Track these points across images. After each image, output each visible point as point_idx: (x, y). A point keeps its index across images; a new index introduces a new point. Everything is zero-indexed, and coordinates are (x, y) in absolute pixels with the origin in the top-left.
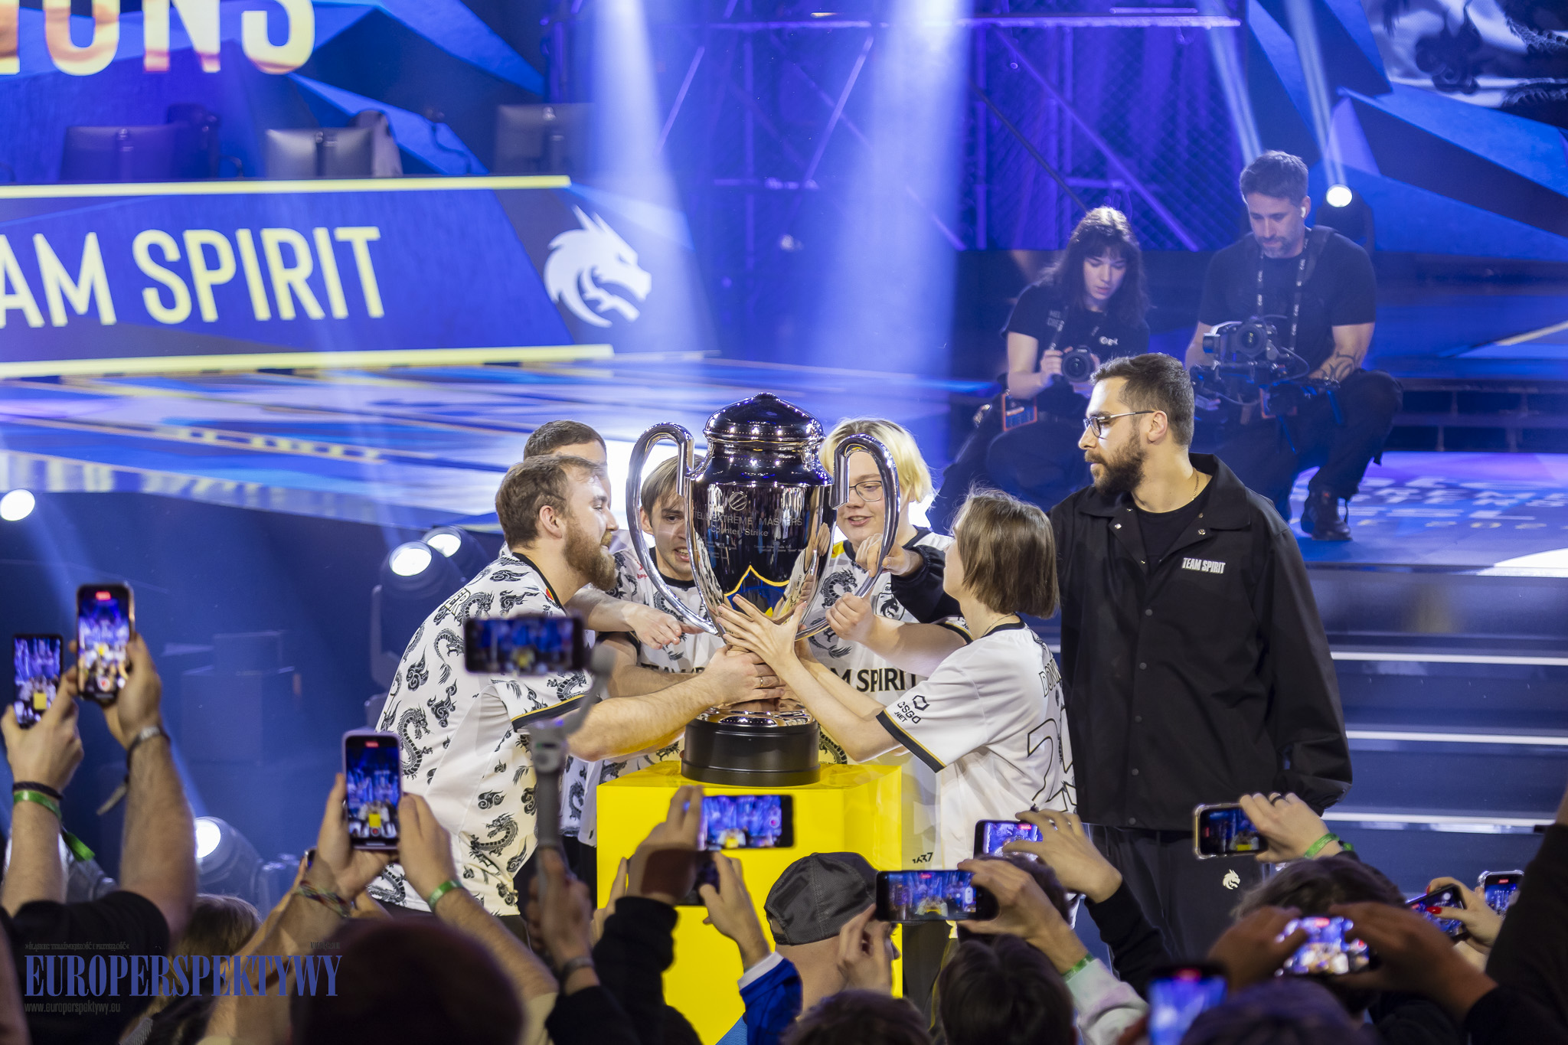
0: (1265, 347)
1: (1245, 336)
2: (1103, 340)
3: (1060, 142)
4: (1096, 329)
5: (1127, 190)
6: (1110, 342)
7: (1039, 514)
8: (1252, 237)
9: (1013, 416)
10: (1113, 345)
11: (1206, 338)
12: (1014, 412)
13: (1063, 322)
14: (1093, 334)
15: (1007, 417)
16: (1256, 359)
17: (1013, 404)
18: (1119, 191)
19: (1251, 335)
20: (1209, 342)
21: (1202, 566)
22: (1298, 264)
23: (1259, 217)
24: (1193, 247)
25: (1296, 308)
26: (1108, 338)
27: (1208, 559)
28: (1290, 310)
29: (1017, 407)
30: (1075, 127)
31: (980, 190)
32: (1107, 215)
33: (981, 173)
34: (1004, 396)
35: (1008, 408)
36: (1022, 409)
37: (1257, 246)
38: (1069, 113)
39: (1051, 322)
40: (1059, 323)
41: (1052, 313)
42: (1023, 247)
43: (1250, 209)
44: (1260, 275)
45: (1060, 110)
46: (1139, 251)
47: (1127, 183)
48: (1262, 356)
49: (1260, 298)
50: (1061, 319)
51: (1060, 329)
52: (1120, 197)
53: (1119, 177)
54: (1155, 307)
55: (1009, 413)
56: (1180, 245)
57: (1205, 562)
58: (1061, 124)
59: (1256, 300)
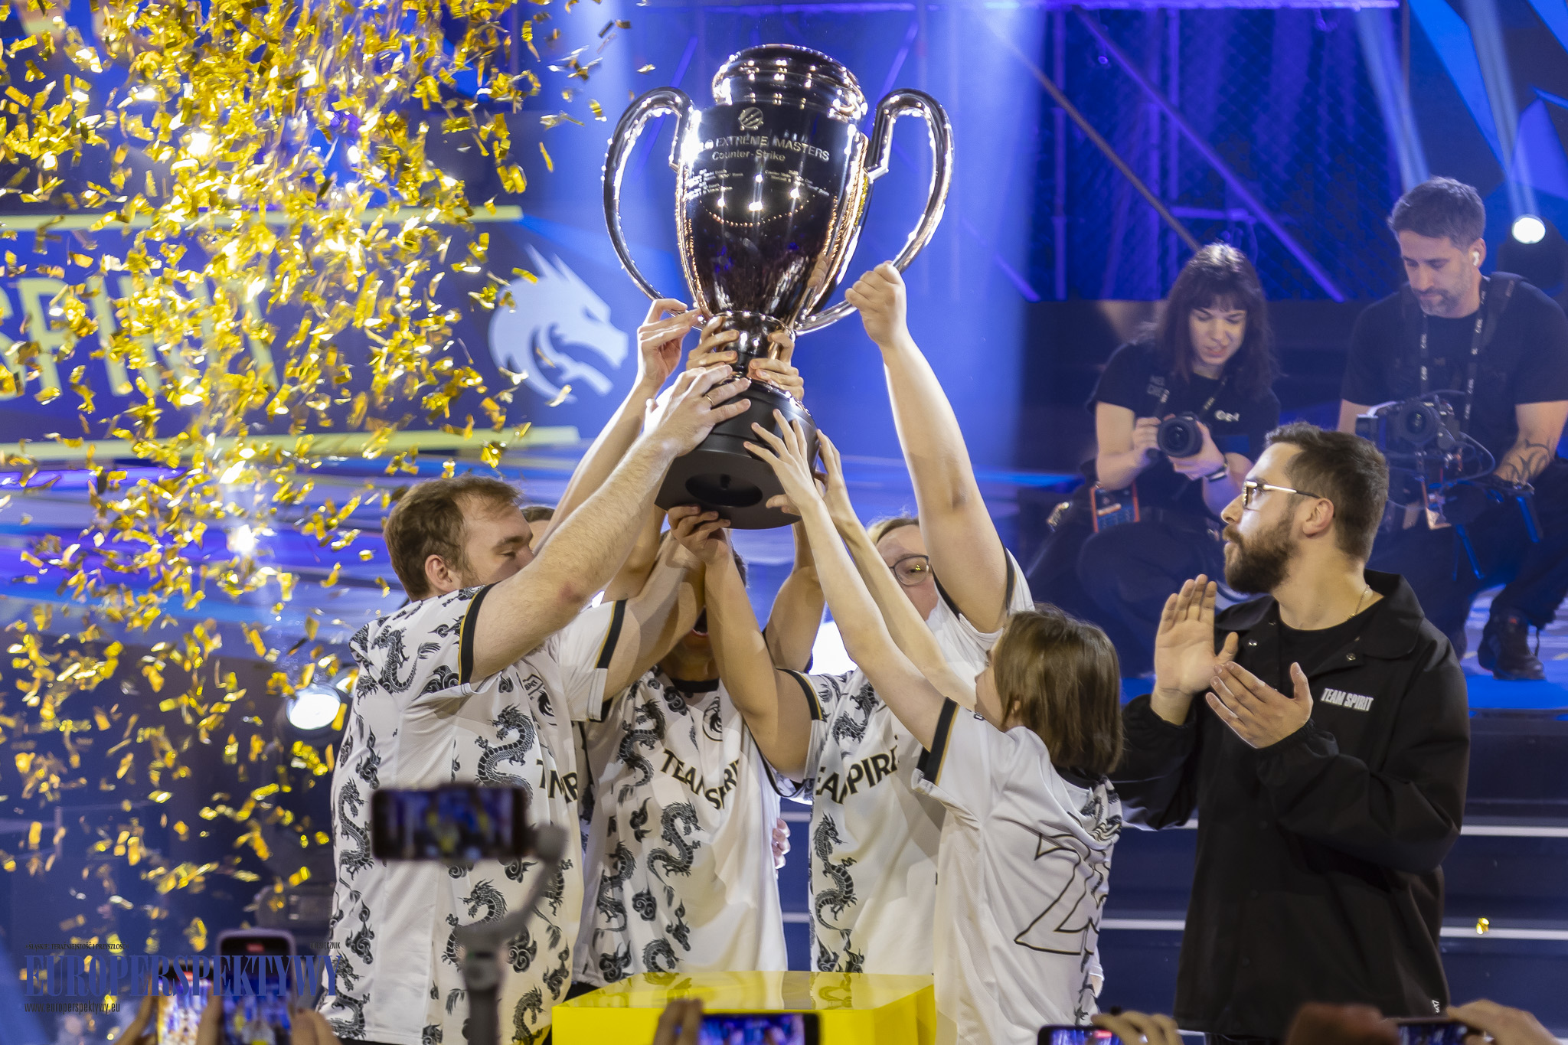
0: (1437, 432)
1: (1411, 417)
2: (1220, 415)
3: (1164, 159)
4: (1211, 402)
5: (1251, 222)
6: (1228, 417)
7: (1098, 637)
8: (1409, 287)
9: (1106, 515)
10: (1233, 421)
11: (1360, 421)
12: (1108, 510)
13: (1167, 392)
14: (1206, 408)
15: (1099, 517)
16: (1426, 448)
17: (1106, 501)
18: (1240, 224)
19: (1419, 416)
20: (1364, 427)
21: (1345, 700)
22: (1474, 326)
23: (1414, 264)
24: (1338, 296)
25: (1471, 383)
26: (1226, 411)
27: (1353, 692)
28: (1463, 387)
29: (1111, 504)
30: (1182, 141)
31: (1059, 223)
32: (1219, 253)
33: (1060, 201)
34: (1092, 491)
35: (1100, 506)
36: (1118, 506)
37: (1414, 299)
38: (1176, 123)
39: (1153, 391)
40: (1163, 392)
41: (1154, 379)
42: (1116, 296)
43: (1405, 252)
44: (1424, 339)
45: (1163, 118)
46: (1262, 300)
47: (1251, 213)
48: (1432, 444)
49: (1424, 370)
50: (1166, 387)
51: (1164, 399)
52: (1241, 232)
53: (1241, 205)
54: (1286, 375)
55: (1101, 512)
56: (1319, 293)
57: (1350, 695)
58: (1164, 136)
59: (1419, 373)
